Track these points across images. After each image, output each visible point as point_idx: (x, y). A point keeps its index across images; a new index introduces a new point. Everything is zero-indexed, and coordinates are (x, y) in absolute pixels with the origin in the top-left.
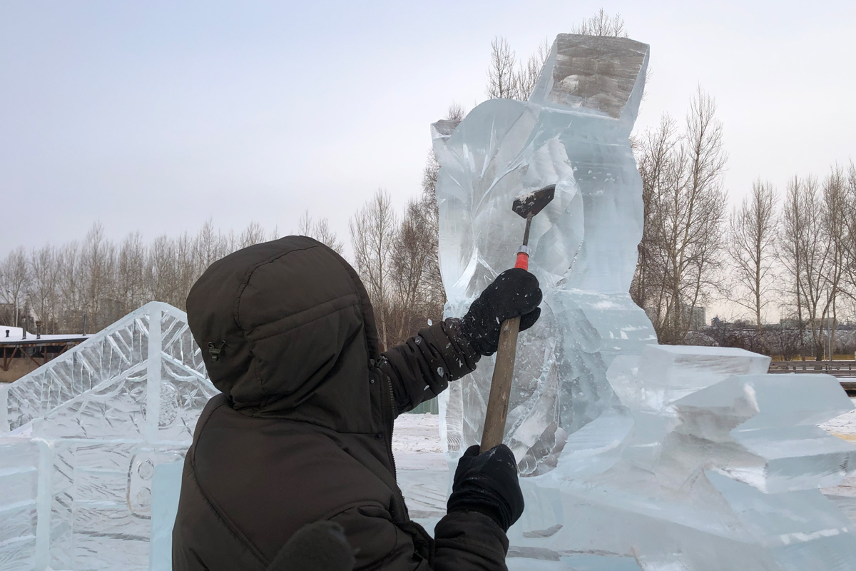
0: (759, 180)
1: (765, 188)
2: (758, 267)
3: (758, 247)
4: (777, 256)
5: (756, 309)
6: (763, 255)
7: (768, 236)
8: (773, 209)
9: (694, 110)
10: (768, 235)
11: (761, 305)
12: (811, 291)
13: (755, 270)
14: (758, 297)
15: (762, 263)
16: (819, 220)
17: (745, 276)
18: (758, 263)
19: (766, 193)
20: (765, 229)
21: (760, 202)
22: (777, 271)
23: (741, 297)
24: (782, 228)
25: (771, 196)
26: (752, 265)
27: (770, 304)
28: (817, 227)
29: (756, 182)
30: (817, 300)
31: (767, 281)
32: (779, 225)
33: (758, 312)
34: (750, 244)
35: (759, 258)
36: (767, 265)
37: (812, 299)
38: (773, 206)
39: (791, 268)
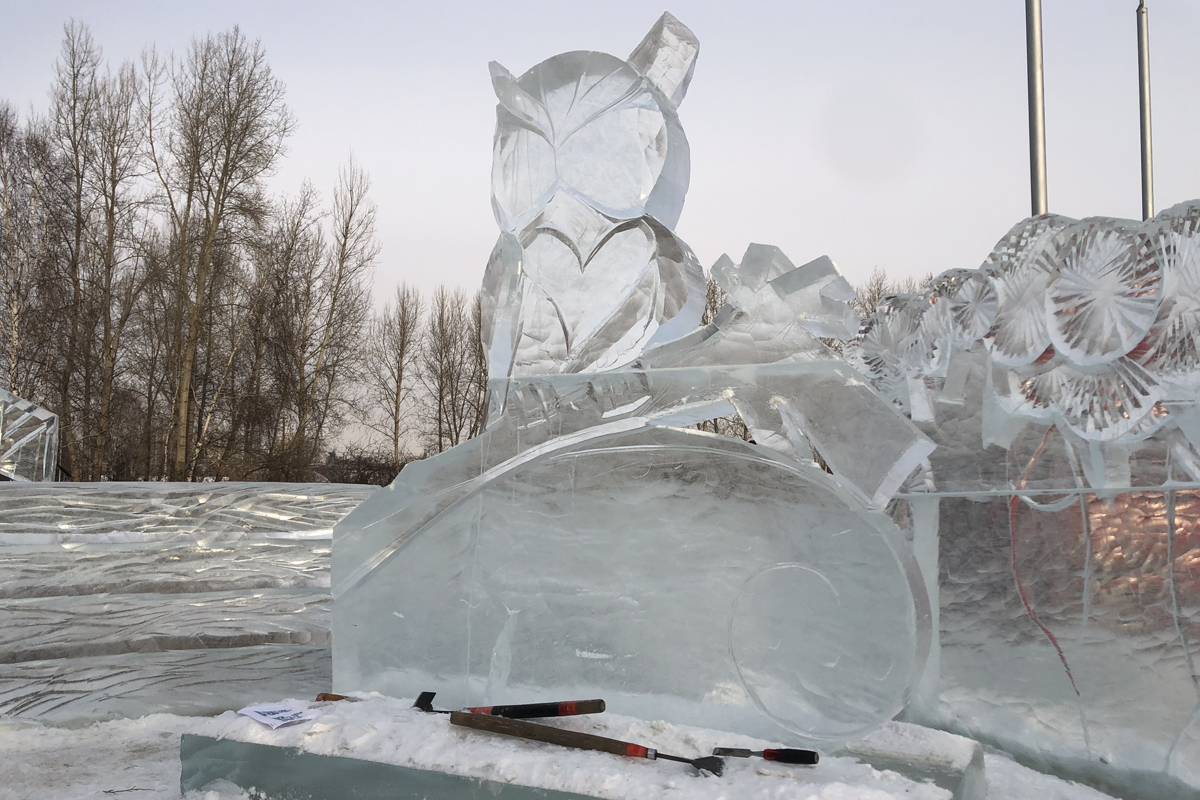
0: (404, 284)
1: (411, 294)
2: (398, 387)
3: (399, 362)
4: (419, 376)
5: (393, 436)
6: (405, 373)
7: (412, 351)
8: (418, 320)
9: (343, 182)
10: (412, 349)
11: (400, 432)
12: (454, 420)
13: (395, 390)
14: (397, 423)
15: (404, 383)
16: (466, 339)
17: (383, 396)
18: (399, 381)
19: (412, 300)
20: (409, 342)
21: (404, 309)
22: (420, 393)
23: (378, 422)
24: (427, 344)
25: (416, 304)
26: (392, 384)
27: (411, 431)
28: (464, 346)
29: (401, 285)
30: (460, 430)
31: (408, 405)
32: (424, 340)
33: (396, 441)
34: (391, 360)
35: (400, 376)
36: (409, 386)
37: (455, 428)
38: (419, 317)
39: (434, 392)
